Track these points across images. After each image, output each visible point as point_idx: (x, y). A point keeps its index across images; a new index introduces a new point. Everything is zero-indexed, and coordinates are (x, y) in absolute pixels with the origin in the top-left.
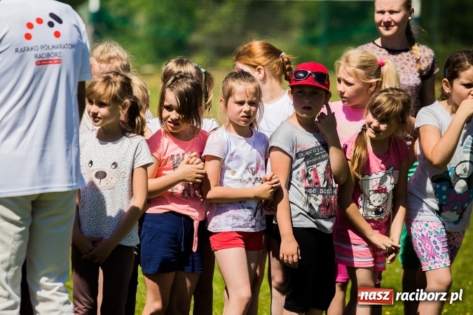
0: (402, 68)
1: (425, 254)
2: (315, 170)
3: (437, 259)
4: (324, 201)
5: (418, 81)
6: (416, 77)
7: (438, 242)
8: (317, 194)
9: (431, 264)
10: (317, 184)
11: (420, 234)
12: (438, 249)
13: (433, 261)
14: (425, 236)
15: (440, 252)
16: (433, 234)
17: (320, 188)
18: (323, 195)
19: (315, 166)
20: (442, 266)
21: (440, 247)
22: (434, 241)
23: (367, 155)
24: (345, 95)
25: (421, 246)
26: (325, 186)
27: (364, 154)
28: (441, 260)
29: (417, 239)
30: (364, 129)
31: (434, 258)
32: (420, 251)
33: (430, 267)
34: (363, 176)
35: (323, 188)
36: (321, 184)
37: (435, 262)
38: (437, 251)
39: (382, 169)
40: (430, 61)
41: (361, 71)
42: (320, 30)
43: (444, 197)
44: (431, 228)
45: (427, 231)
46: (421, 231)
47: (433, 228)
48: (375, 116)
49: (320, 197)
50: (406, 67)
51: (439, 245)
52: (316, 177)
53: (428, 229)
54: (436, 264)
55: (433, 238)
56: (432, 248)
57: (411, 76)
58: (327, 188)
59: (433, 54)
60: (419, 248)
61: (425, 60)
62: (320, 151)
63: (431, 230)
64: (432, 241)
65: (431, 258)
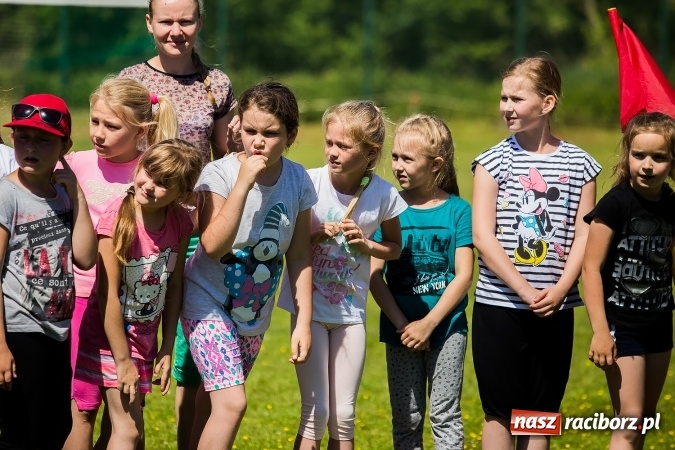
0: (187, 102)
1: (210, 368)
2: (44, 252)
3: (226, 375)
4: (54, 297)
5: (210, 121)
6: (206, 114)
7: (228, 350)
8: (46, 285)
9: (218, 381)
10: (45, 271)
11: (202, 339)
12: (229, 360)
13: (221, 377)
14: (210, 341)
15: (230, 364)
16: (222, 339)
17: (49, 278)
18: (54, 288)
19: (44, 246)
20: (233, 383)
21: (231, 357)
22: (222, 349)
23: (136, 230)
24: (106, 143)
25: (204, 356)
26: (57, 275)
27: (131, 230)
28: (232, 375)
29: (199, 346)
30: (131, 193)
31: (222, 373)
32: (203, 363)
33: (216, 386)
34: (128, 260)
35: (55, 278)
36: (52, 272)
37: (224, 379)
38: (226, 362)
39: (155, 251)
40: (225, 92)
41: (129, 110)
42: (59, 49)
43: (237, 286)
44: (218, 330)
45: (212, 335)
46: (204, 335)
47: (222, 331)
48: (150, 174)
49: (49, 291)
50: (192, 100)
51: (229, 354)
52: (46, 261)
53: (214, 332)
54: (226, 382)
55: (220, 345)
56: (220, 359)
57: (199, 112)
58: (61, 278)
59: (228, 82)
60: (202, 359)
61: (218, 90)
62: (54, 224)
63: (218, 334)
64: (220, 349)
65: (219, 374)
